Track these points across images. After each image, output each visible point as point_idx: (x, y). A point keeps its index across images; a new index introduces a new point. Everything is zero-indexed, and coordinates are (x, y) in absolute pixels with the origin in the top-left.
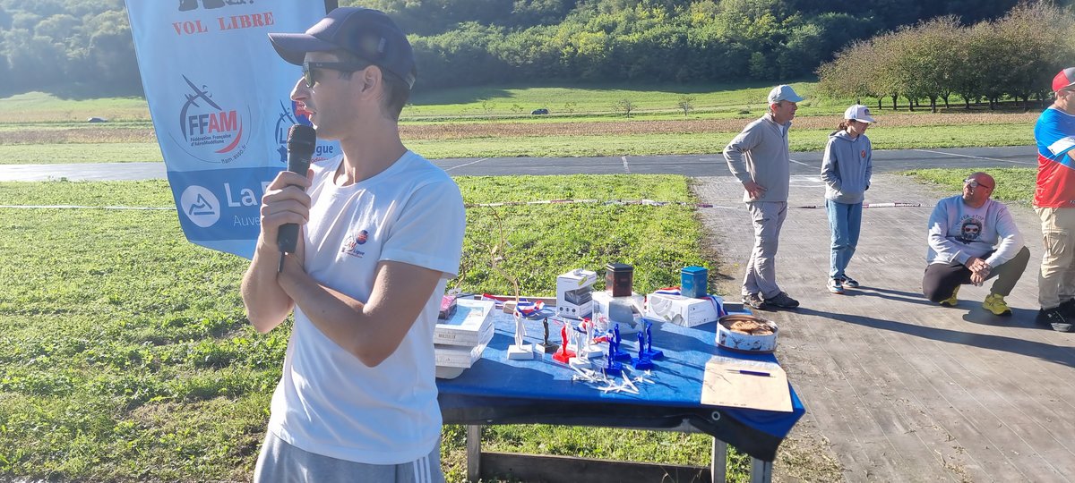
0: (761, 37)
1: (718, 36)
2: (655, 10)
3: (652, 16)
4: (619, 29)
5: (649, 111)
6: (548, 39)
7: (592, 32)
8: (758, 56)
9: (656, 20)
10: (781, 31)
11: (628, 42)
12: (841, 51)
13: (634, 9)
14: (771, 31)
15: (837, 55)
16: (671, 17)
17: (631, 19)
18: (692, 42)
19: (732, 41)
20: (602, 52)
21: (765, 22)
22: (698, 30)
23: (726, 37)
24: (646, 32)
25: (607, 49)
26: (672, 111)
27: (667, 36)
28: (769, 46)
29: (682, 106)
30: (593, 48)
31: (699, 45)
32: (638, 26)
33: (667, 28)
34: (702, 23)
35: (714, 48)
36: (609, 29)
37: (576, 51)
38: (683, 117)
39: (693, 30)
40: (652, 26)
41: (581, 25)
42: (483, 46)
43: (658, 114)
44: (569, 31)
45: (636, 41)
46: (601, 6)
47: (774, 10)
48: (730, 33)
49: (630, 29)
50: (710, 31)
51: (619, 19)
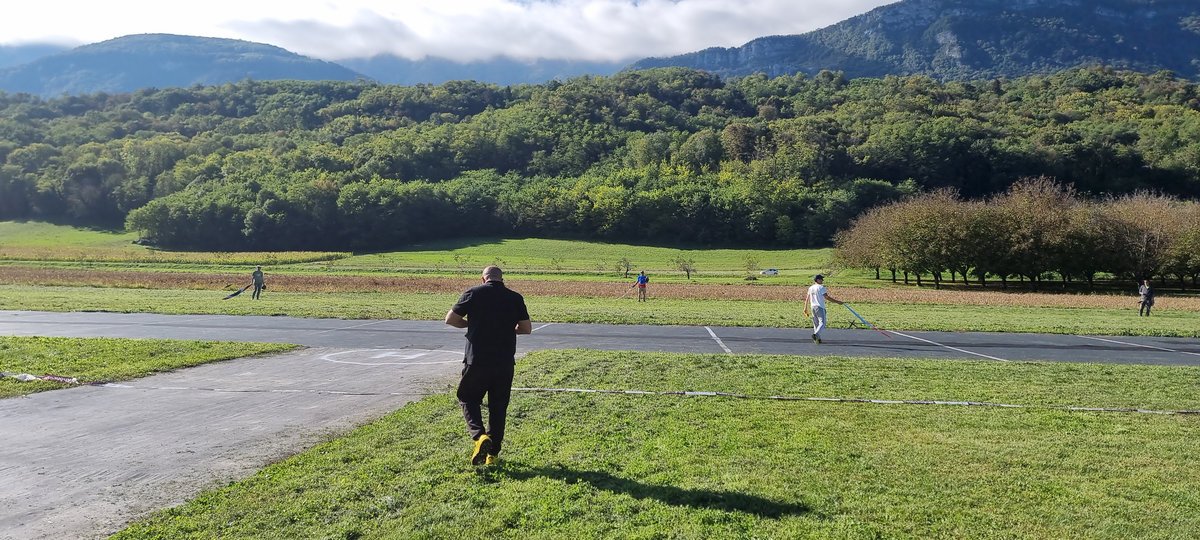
0: (789, 201)
2: (680, 167)
3: (676, 173)
4: (640, 184)
6: (564, 191)
7: (613, 186)
8: (783, 220)
9: (680, 177)
10: (811, 196)
11: (648, 198)
12: (856, 219)
13: (659, 164)
14: (799, 195)
15: (853, 222)
17: (655, 175)
18: (715, 202)
19: (758, 202)
20: (619, 208)
21: (793, 184)
22: (723, 190)
23: (751, 199)
24: (667, 189)
25: (625, 205)
27: (690, 195)
28: (797, 210)
30: (611, 203)
31: (723, 205)
32: (660, 183)
33: (691, 186)
34: (728, 183)
35: (739, 211)
36: (628, 184)
37: (592, 205)
39: (718, 189)
40: (675, 183)
41: (601, 178)
42: (494, 195)
43: (663, 276)
44: (587, 184)
45: (656, 198)
46: (626, 160)
47: (805, 174)
48: (756, 195)
49: (652, 185)
50: (736, 191)
51: (642, 174)
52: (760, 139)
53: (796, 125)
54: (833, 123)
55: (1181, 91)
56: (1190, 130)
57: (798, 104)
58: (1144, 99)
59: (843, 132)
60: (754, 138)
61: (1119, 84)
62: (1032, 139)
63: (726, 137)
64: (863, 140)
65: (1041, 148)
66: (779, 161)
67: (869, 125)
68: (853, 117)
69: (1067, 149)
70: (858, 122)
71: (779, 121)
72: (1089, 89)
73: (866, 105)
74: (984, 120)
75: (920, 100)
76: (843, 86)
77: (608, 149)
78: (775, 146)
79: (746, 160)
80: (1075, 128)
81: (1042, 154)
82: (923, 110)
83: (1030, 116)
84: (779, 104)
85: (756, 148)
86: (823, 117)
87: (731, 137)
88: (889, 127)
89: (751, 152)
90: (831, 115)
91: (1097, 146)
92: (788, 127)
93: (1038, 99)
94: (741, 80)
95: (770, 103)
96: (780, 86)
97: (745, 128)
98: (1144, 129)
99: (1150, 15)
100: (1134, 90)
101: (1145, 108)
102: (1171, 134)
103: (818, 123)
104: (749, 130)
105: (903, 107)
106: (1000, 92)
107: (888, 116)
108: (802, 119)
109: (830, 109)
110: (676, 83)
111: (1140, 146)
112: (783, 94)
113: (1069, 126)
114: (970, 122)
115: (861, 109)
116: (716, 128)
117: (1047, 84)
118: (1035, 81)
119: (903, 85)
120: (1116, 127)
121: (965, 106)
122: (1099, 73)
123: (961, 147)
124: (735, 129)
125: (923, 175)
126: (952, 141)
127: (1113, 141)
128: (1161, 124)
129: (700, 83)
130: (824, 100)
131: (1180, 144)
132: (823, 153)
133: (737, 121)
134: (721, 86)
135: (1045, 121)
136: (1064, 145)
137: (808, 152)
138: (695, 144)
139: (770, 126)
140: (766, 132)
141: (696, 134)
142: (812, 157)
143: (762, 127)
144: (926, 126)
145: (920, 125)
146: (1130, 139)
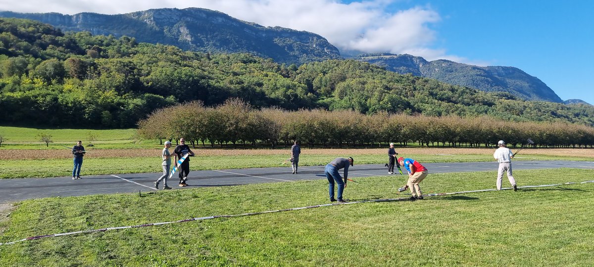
0: (109, 103)
1: (81, 99)
2: (36, 79)
3: (34, 83)
4: (6, 88)
8: (106, 113)
9: (37, 85)
10: (122, 101)
11: (13, 97)
12: (150, 114)
13: (20, 77)
14: (115, 100)
15: (148, 116)
17: (18, 83)
18: (62, 101)
19: (89, 103)
21: (111, 94)
22: (67, 95)
23: (86, 101)
27: (44, 96)
28: (114, 108)
31: (67, 103)
32: (22, 87)
33: (44, 91)
34: (70, 91)
35: (78, 108)
39: (63, 94)
40: (33, 89)
43: (28, 145)
45: (19, 97)
47: (117, 89)
48: (88, 99)
49: (16, 89)
50: (75, 96)
51: (8, 82)
52: (90, 68)
53: (111, 62)
54: (132, 64)
55: (276, 67)
56: (280, 83)
57: (110, 51)
58: (264, 69)
59: (137, 69)
60: (86, 67)
61: (255, 62)
62: (225, 81)
63: (67, 65)
64: (148, 74)
65: (229, 85)
66: (102, 81)
67: (151, 67)
68: (143, 62)
69: (238, 87)
70: (145, 65)
71: (101, 59)
72: (245, 62)
73: (149, 57)
74: (204, 70)
75: (174, 57)
76: (135, 46)
78: (99, 73)
79: (81, 79)
80: (241, 78)
81: (229, 88)
82: (177, 62)
83: (223, 71)
84: (100, 50)
85: (88, 72)
86: (126, 60)
87: (71, 65)
88: (161, 69)
89: (84, 74)
90: (131, 60)
91: (249, 86)
92: (106, 63)
93: (225, 64)
94: (75, 33)
95: (94, 49)
96: (99, 41)
97: (80, 61)
98: (265, 81)
99: (264, 35)
100: (260, 65)
101: (264, 73)
102: (274, 84)
103: (124, 63)
104: (82, 62)
105: (168, 60)
106: (210, 59)
107: (160, 64)
108: (115, 60)
109: (129, 56)
110: (31, 29)
111: (264, 88)
112: (102, 45)
113: (240, 77)
114: (199, 71)
115: (146, 59)
116: (59, 59)
117: (229, 58)
118: (224, 56)
119: (166, 49)
120: (256, 80)
121: (195, 63)
122: (248, 56)
123: (196, 82)
124: (73, 61)
125: (179, 94)
126: (191, 79)
127: (255, 85)
128: (270, 80)
129: (47, 31)
130: (125, 51)
131: (277, 88)
132: (127, 79)
133: (73, 56)
134: (62, 35)
135: (229, 74)
136: (237, 85)
137: (119, 78)
138: (46, 67)
139: (95, 61)
140: (94, 64)
141: (46, 61)
142: (121, 80)
143: (91, 61)
144: (179, 70)
145: (176, 70)
146: (261, 85)
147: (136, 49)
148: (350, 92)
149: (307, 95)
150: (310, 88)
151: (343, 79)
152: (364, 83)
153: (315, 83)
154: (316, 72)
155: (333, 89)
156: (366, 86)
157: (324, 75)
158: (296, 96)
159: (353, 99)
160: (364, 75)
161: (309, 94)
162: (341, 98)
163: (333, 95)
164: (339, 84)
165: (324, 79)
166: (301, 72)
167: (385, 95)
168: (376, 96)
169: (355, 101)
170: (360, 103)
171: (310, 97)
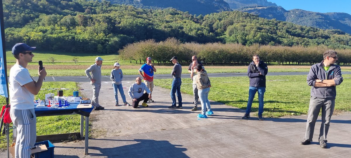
0: (100, 40)
1: (86, 38)
2: (62, 27)
3: (61, 29)
4: (48, 32)
5: (61, 62)
6: (17, 33)
7: (37, 32)
8: (100, 46)
9: (63, 31)
10: (107, 39)
11: (52, 37)
12: (125, 46)
13: (54, 26)
14: (103, 38)
16: (69, 30)
17: (53, 29)
18: (77, 39)
19: (91, 40)
20: (41, 40)
21: (101, 35)
22: (79, 35)
23: (89, 39)
24: (59, 34)
26: (70, 62)
27: (68, 36)
29: (74, 60)
30: (38, 38)
31: (79, 40)
32: (56, 32)
33: (67, 34)
34: (80, 33)
35: (85, 42)
36: (44, 32)
37: (30, 38)
38: (74, 64)
39: (77, 35)
41: (32, 29)
43: (65, 63)
44: (27, 31)
45: (55, 37)
46: (40, 23)
47: (104, 32)
48: (90, 37)
49: (53, 32)
50: (83, 36)
51: (48, 29)
52: (89, 20)
53: (99, 17)
54: (110, 17)
55: (191, 17)
56: (193, 27)
57: (97, 10)
58: (183, 18)
59: (114, 20)
60: (87, 19)
61: (178, 14)
62: (161, 26)
63: (77, 18)
64: (120, 23)
65: (164, 29)
66: (96, 27)
67: (121, 19)
68: (116, 16)
69: (169, 29)
70: (117, 18)
71: (93, 15)
72: (172, 14)
73: (119, 13)
74: (150, 20)
75: (133, 13)
76: (110, 6)
77: (32, 19)
78: (94, 23)
79: (85, 26)
81: (164, 31)
82: (134, 16)
83: (160, 20)
84: (92, 9)
85: (88, 23)
87: (79, 19)
88: (126, 20)
89: (86, 24)
90: (109, 15)
91: (176, 29)
93: (161, 16)
95: (89, 9)
96: (91, 4)
98: (184, 26)
100: (181, 16)
101: (184, 20)
102: (190, 28)
103: (106, 17)
104: (85, 17)
105: (129, 14)
106: (152, 13)
107: (126, 17)
108: (102, 15)
109: (108, 13)
111: (184, 30)
112: (92, 6)
113: (170, 24)
114: (147, 20)
115: (117, 14)
116: (72, 15)
117: (163, 12)
118: (160, 11)
119: (127, 8)
120: (179, 25)
121: (145, 16)
122: (174, 10)
123: (145, 27)
124: (80, 16)
125: (136, 34)
126: (143, 25)
127: (179, 28)
128: (188, 25)
130: (105, 9)
131: (192, 30)
132: (109, 26)
133: (79, 14)
135: (163, 22)
137: (104, 25)
138: (66, 20)
139: (91, 16)
140: (91, 18)
141: (66, 16)
142: (106, 27)
143: (89, 16)
144: (136, 20)
145: (134, 20)
146: (182, 28)
147: (111, 8)
148: (236, 32)
149: (209, 34)
150: (211, 30)
151: (232, 24)
152: (245, 26)
153: (215, 26)
154: (215, 19)
155: (225, 30)
156: (246, 28)
157: (220, 21)
158: (203, 34)
159: (237, 36)
160: (245, 21)
161: (211, 33)
162: (230, 35)
163: (225, 33)
164: (229, 27)
165: (220, 23)
166: (206, 19)
167: (258, 33)
168: (252, 34)
169: (239, 37)
170: (242, 38)
171: (211, 35)
